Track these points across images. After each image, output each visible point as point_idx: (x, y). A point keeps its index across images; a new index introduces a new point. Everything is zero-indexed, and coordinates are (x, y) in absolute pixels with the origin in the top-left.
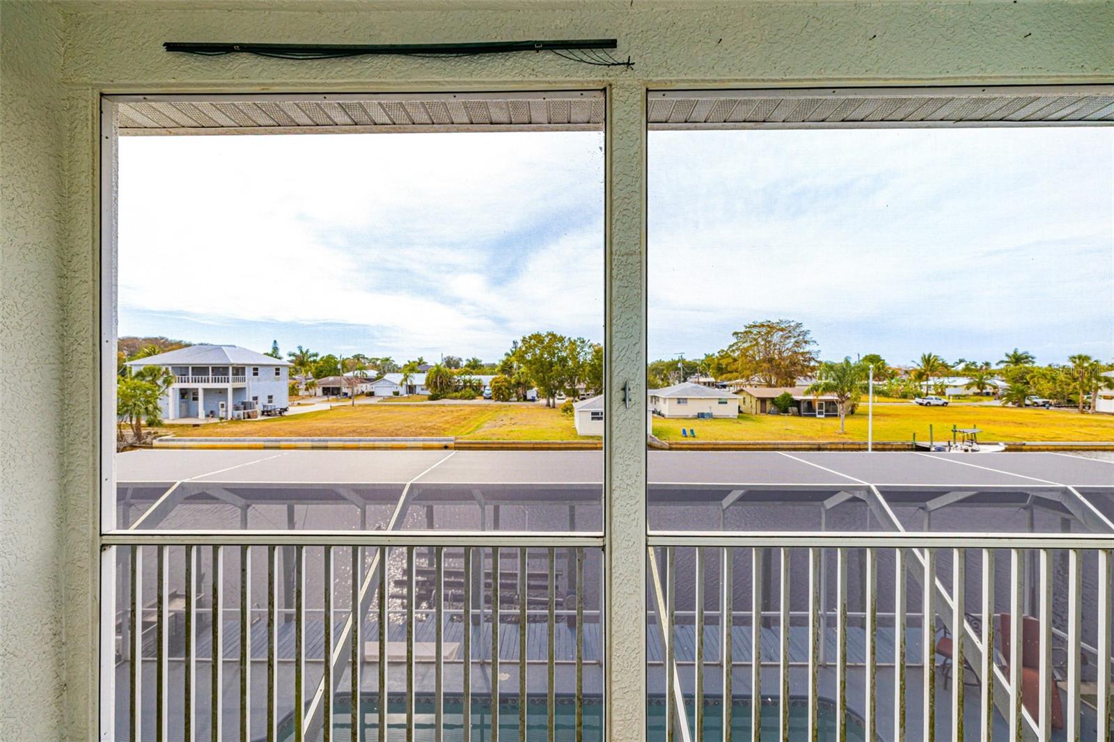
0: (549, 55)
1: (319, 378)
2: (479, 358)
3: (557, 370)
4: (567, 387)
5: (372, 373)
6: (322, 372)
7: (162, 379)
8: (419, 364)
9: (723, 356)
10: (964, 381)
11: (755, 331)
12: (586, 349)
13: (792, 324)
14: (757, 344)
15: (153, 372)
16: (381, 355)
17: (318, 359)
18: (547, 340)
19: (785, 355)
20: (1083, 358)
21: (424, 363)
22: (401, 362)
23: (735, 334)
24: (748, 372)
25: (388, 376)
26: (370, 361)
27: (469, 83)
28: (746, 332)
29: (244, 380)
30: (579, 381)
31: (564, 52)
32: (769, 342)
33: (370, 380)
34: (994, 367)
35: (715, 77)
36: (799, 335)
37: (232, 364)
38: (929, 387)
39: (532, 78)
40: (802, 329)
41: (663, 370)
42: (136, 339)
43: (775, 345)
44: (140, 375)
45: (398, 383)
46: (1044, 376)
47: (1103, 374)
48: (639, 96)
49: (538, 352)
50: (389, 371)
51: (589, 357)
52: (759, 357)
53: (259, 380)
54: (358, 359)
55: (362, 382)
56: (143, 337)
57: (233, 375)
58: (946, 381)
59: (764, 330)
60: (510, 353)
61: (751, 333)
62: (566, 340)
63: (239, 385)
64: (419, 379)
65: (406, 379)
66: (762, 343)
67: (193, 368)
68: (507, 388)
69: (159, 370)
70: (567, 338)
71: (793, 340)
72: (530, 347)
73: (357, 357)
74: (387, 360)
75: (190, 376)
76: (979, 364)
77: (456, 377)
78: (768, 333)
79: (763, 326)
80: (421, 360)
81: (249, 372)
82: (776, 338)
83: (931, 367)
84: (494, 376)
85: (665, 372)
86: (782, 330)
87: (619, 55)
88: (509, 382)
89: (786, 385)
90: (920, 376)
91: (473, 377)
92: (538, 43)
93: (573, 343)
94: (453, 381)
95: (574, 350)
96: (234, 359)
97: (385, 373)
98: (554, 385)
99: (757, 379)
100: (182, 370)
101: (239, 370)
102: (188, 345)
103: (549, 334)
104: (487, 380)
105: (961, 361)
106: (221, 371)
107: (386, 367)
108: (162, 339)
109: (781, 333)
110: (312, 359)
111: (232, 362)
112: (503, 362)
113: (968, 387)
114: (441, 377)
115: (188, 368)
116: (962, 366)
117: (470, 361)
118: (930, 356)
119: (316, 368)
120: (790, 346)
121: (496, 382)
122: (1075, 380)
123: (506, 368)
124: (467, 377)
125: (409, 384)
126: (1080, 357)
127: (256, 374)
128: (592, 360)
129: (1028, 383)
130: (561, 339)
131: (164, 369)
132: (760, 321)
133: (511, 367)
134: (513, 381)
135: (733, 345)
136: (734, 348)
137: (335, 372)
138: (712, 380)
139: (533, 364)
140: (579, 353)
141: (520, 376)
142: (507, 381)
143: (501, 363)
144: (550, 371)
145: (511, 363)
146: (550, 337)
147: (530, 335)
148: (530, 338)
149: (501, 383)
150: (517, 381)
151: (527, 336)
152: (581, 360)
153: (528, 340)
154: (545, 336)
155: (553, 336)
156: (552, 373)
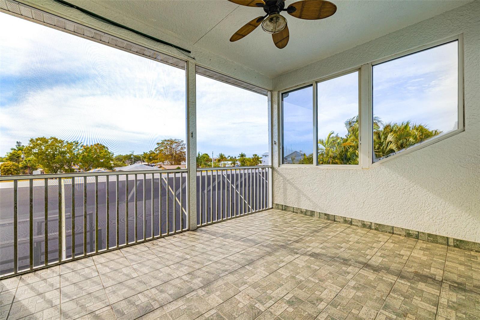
0: (175, 49)
3: (59, 158)
4: (66, 168)
9: (152, 153)
10: (230, 162)
11: (166, 142)
12: (79, 147)
13: (180, 141)
14: (167, 148)
18: (50, 141)
19: (177, 152)
20: (256, 155)
23: (158, 144)
24: (163, 159)
27: (154, 48)
28: (162, 143)
30: (74, 165)
31: (179, 50)
32: (172, 147)
34: (237, 158)
35: (209, 67)
36: (182, 145)
38: (221, 164)
39: (171, 53)
40: (183, 143)
41: (122, 159)
43: (174, 149)
46: (248, 160)
47: (259, 160)
48: (194, 66)
49: (43, 148)
51: (81, 151)
52: (168, 153)
58: (226, 162)
59: (169, 143)
60: (17, 149)
61: (164, 143)
66: (169, 148)
68: (15, 170)
70: (65, 141)
71: (180, 147)
72: (37, 145)
76: (234, 157)
78: (171, 144)
79: (169, 141)
82: (174, 146)
83: (222, 158)
84: (2, 163)
85: (123, 160)
86: (176, 143)
87: (190, 55)
88: (18, 167)
89: (178, 164)
90: (219, 161)
92: (173, 45)
93: (70, 144)
95: (71, 147)
98: (56, 167)
99: (167, 162)
103: (52, 138)
105: (229, 156)
109: (176, 144)
112: (11, 154)
113: (231, 164)
116: (229, 158)
118: (221, 154)
120: (179, 149)
121: (5, 166)
122: (254, 161)
123: (14, 158)
126: (255, 155)
128: (83, 153)
129: (245, 162)
130: (61, 142)
132: (167, 139)
133: (18, 157)
134: (20, 166)
135: (157, 148)
136: (157, 149)
138: (147, 163)
139: (41, 155)
140: (74, 149)
141: (27, 162)
142: (15, 166)
143: (9, 155)
144: (53, 159)
145: (18, 154)
146: (52, 140)
147: (37, 138)
148: (37, 140)
149: (9, 167)
150: (24, 165)
151: (34, 139)
152: (76, 153)
153: (35, 141)
154: (49, 139)
155: (55, 139)
156: (55, 160)
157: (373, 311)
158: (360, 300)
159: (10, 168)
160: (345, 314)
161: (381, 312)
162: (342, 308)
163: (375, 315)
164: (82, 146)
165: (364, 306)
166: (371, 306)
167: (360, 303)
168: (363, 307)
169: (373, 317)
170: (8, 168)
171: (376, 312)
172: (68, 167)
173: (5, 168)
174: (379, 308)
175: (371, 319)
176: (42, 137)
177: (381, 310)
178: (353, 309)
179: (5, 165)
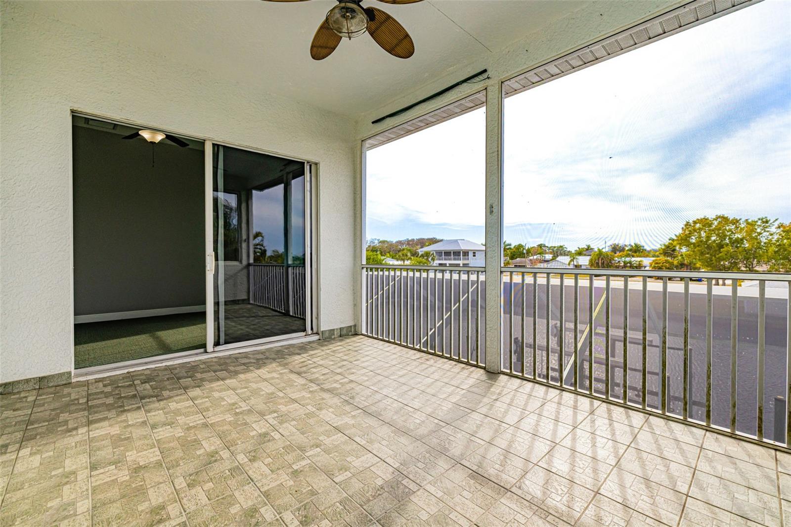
0: (465, 84)
1: (512, 260)
2: (643, 244)
3: (728, 252)
5: (549, 257)
6: (514, 255)
7: (431, 258)
8: (587, 250)
12: (772, 229)
15: (427, 254)
16: (557, 244)
17: (512, 247)
18: (716, 223)
21: (592, 249)
22: (572, 248)
25: (560, 258)
26: (550, 248)
29: (468, 259)
30: (759, 262)
33: (547, 261)
37: (462, 250)
42: (424, 239)
44: (422, 256)
45: (567, 263)
49: (703, 234)
50: (561, 255)
51: (775, 237)
53: (476, 259)
54: (541, 247)
55: (540, 262)
56: (427, 238)
57: (463, 256)
60: (673, 238)
62: (741, 222)
63: (466, 262)
64: (584, 261)
65: (572, 260)
67: (444, 252)
69: (430, 253)
72: (695, 230)
73: (540, 246)
74: (561, 247)
75: (443, 257)
77: (617, 259)
80: (589, 246)
81: (471, 254)
84: (654, 259)
87: (487, 74)
88: (671, 263)
91: (633, 259)
92: (460, 82)
93: (751, 225)
94: (613, 262)
95: (753, 230)
96: (463, 247)
97: (558, 256)
98: (723, 266)
100: (439, 253)
101: (466, 253)
102: (441, 241)
103: (718, 217)
104: (647, 261)
106: (457, 254)
107: (559, 252)
108: (434, 238)
110: (508, 247)
111: (462, 248)
112: (665, 245)
114: (602, 259)
115: (442, 252)
117: (631, 246)
119: (511, 253)
121: (657, 263)
123: (669, 251)
124: (628, 259)
125: (575, 264)
127: (474, 256)
128: (780, 239)
130: (736, 222)
131: (432, 253)
133: (674, 250)
134: (675, 262)
137: (522, 255)
139: (698, 246)
140: (760, 234)
141: (683, 258)
142: (668, 262)
143: (663, 247)
144: (717, 252)
145: (674, 246)
146: (719, 220)
147: (695, 220)
148: (695, 222)
149: (661, 264)
150: (680, 262)
151: (691, 222)
152: (764, 240)
153: (692, 225)
154: (714, 219)
155: (724, 219)
156: (720, 255)
157: (193, 508)
158: (222, 503)
159: (662, 266)
160: (212, 474)
161: (182, 516)
162: (225, 475)
163: (185, 506)
164: (779, 227)
165: (208, 502)
166: (202, 510)
167: (218, 500)
168: (209, 500)
169: (184, 500)
170: (659, 265)
171: (187, 512)
172: (746, 267)
173: (656, 265)
174: (190, 518)
175: (185, 497)
176: (703, 217)
177: (184, 519)
178: (213, 486)
179: (656, 261)
